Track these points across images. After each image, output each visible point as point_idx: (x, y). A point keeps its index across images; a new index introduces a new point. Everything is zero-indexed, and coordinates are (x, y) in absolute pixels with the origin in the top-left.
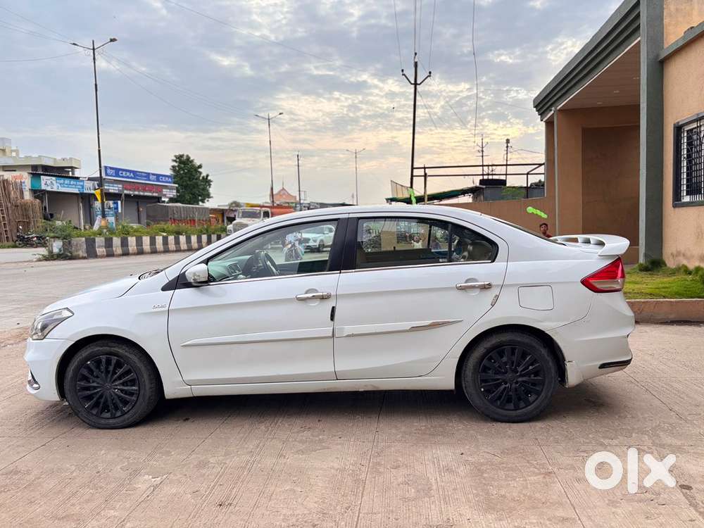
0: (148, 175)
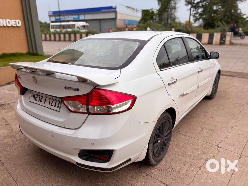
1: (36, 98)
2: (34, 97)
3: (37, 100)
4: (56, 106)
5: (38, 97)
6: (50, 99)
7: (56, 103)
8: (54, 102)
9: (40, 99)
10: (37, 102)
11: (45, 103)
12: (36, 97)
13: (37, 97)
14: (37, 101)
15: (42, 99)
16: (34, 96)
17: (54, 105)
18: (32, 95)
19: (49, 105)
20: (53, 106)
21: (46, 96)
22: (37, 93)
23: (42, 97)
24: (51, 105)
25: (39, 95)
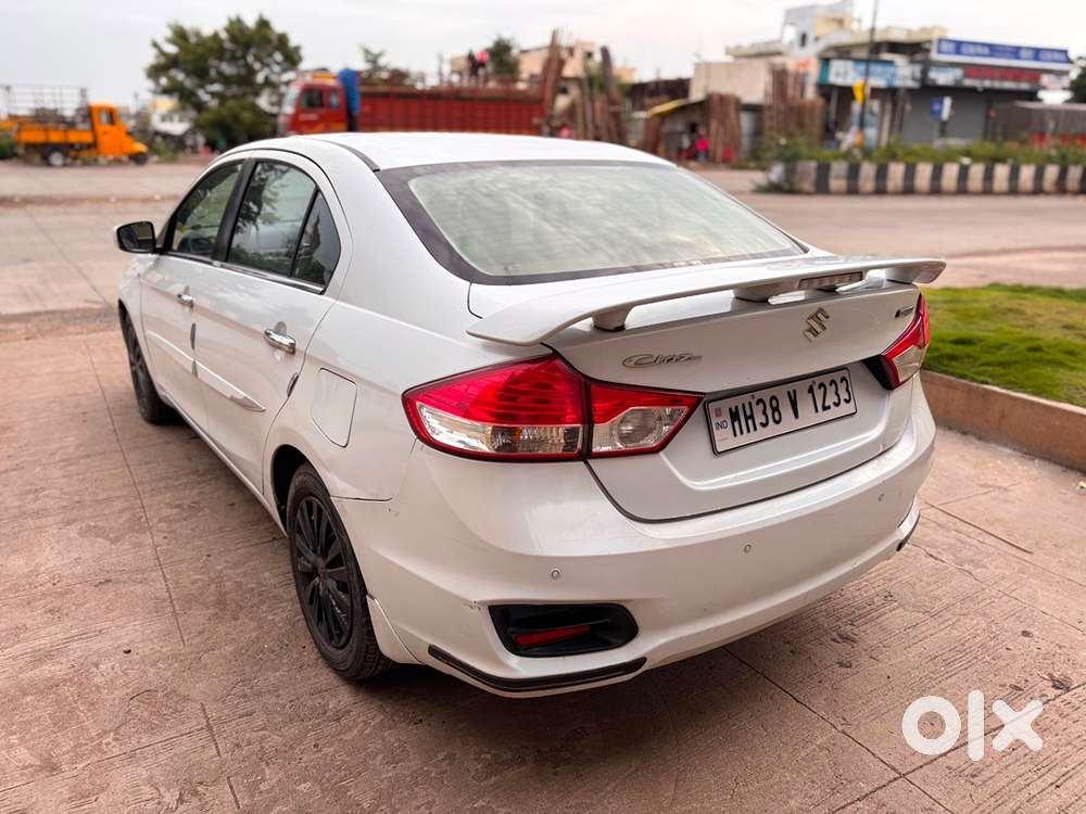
0: (1015, 52)
1: (750, 422)
2: (736, 424)
3: (758, 426)
4: (842, 402)
5: (758, 410)
6: (811, 390)
7: (837, 393)
8: (831, 390)
9: (769, 412)
10: (762, 433)
11: (796, 416)
12: (747, 418)
13: (748, 414)
14: (755, 429)
15: (776, 409)
16: (734, 416)
17: (834, 403)
18: (719, 420)
19: (817, 411)
20: (832, 406)
21: (790, 387)
22: (746, 398)
23: (774, 402)
24: (825, 408)
25: (760, 401)
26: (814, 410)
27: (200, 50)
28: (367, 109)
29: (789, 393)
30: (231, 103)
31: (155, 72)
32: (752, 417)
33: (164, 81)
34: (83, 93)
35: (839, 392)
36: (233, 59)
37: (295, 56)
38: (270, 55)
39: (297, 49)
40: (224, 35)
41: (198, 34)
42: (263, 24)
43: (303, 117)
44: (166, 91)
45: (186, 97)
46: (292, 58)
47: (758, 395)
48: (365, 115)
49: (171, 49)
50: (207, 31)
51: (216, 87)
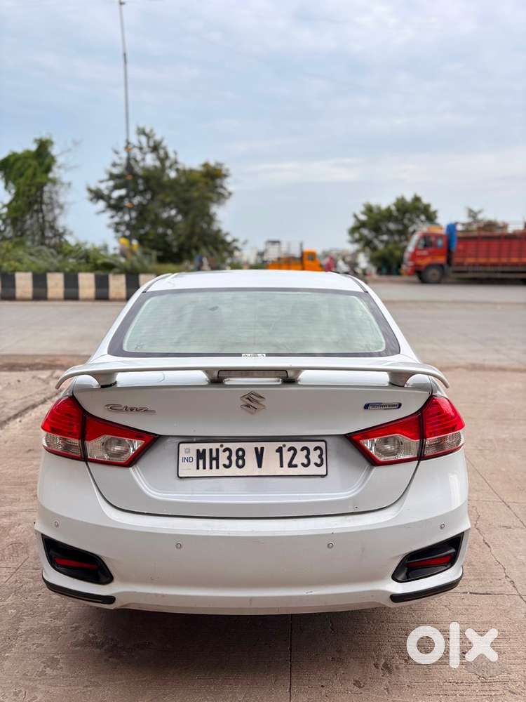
1: (214, 463)
2: (201, 462)
3: (221, 467)
4: (312, 464)
5: (224, 455)
6: (280, 450)
7: (307, 457)
8: (302, 454)
9: (234, 458)
10: (223, 471)
11: (260, 465)
12: (211, 459)
13: (214, 456)
14: (218, 467)
15: (241, 458)
16: (201, 456)
17: (303, 464)
18: (187, 456)
19: (282, 466)
20: (300, 465)
21: (259, 445)
22: (214, 446)
23: (240, 453)
24: (290, 465)
25: (227, 449)
26: (279, 465)
27: (378, 217)
28: (461, 247)
29: (256, 449)
30: (391, 247)
31: (353, 231)
32: (217, 459)
33: (357, 236)
34: (301, 245)
35: (310, 457)
36: (396, 220)
37: (433, 217)
38: (418, 217)
39: (435, 212)
40: (393, 208)
41: (379, 208)
42: (417, 199)
43: (419, 253)
44: (357, 241)
45: (368, 244)
46: (431, 217)
47: (226, 445)
48: (459, 251)
49: (363, 218)
50: (384, 206)
51: (385, 237)
